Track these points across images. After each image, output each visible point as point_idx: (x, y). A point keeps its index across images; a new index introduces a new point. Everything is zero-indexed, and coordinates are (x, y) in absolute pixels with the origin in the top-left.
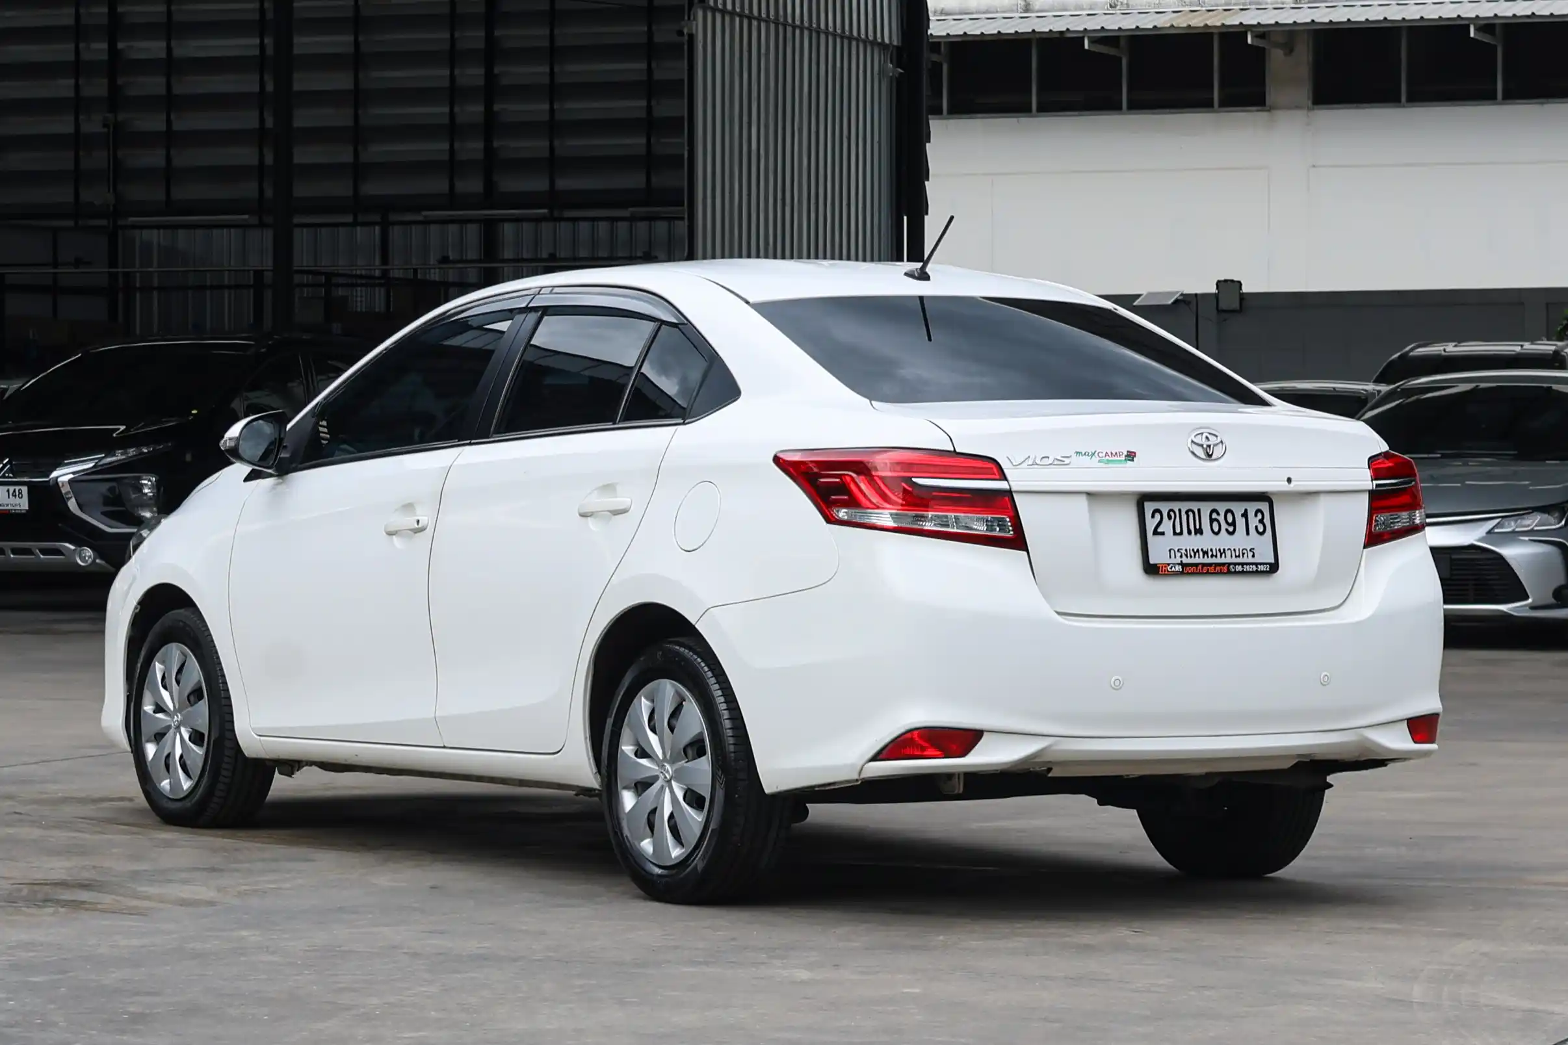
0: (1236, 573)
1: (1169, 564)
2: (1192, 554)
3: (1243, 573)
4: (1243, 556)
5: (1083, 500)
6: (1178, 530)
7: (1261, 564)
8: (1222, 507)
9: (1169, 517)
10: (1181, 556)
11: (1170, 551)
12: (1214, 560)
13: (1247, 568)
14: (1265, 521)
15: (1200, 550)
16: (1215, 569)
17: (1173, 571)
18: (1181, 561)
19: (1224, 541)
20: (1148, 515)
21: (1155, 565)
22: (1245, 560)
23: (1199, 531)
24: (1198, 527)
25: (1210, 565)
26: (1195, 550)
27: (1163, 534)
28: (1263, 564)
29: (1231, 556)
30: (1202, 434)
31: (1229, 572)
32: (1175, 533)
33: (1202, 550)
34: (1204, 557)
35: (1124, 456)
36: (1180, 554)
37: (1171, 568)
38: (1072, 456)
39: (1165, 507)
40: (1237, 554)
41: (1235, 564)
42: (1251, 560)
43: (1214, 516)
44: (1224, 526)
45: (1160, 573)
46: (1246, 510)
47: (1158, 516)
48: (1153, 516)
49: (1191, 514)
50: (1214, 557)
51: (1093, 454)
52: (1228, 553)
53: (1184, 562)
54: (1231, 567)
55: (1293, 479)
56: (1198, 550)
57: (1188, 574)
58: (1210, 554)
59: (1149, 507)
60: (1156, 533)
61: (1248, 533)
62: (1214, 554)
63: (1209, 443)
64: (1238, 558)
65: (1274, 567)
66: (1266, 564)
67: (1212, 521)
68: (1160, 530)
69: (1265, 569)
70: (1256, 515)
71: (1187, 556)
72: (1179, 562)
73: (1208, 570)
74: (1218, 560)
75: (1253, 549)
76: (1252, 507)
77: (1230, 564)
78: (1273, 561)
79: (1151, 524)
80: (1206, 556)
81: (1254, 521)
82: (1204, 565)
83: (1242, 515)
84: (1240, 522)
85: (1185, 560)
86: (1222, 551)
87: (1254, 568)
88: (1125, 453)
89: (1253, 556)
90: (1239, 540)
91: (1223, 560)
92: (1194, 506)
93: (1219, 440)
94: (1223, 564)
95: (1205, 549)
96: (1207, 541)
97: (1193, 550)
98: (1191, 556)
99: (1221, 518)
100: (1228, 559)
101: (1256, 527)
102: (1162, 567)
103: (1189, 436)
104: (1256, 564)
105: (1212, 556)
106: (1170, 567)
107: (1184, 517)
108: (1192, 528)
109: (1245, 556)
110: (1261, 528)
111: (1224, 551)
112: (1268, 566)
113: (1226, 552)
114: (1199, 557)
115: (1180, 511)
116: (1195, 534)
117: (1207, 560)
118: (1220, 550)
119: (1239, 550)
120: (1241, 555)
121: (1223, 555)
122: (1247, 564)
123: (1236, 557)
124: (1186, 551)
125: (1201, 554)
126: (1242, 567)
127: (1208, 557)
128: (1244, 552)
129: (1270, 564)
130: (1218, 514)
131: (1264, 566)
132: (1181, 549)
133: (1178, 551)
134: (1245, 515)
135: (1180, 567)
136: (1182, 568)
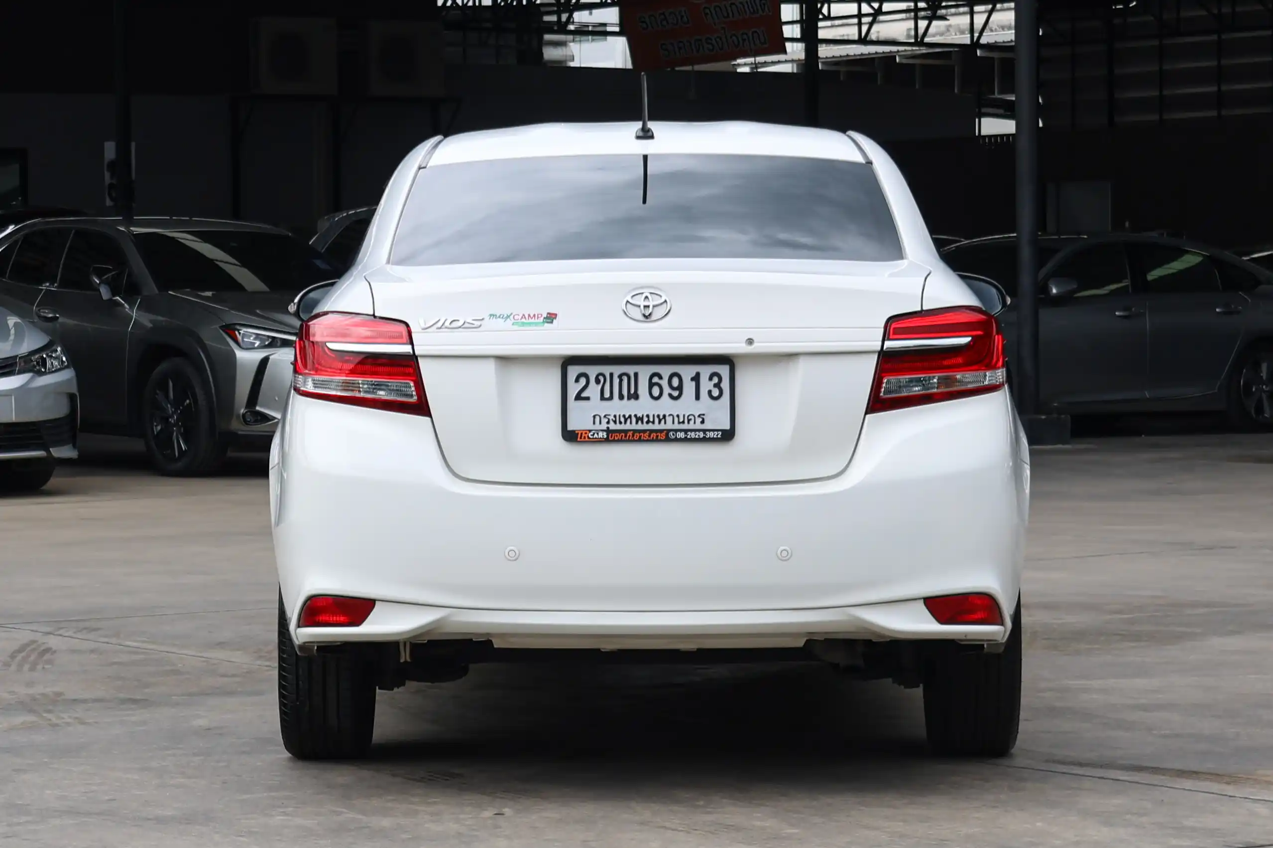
0: (677, 440)
1: (590, 431)
2: (622, 420)
3: (686, 440)
4: (688, 422)
5: (491, 365)
6: (607, 395)
7: (710, 430)
8: (666, 371)
9: (597, 381)
10: (608, 423)
11: (594, 417)
12: (650, 426)
13: (692, 435)
14: (722, 385)
15: (633, 415)
16: (649, 436)
17: (596, 438)
18: (608, 428)
19: (666, 406)
20: (571, 377)
21: (573, 431)
22: (691, 426)
23: (636, 396)
24: (632, 391)
25: (644, 431)
26: (627, 416)
27: (588, 399)
28: (713, 430)
29: (673, 423)
30: (642, 293)
31: (668, 440)
32: (602, 398)
33: (635, 416)
34: (637, 423)
35: (542, 318)
36: (607, 420)
37: (593, 435)
38: (485, 320)
39: (593, 371)
40: (681, 420)
41: (676, 431)
42: (698, 426)
43: (656, 380)
44: (667, 390)
45: (579, 439)
46: (698, 374)
47: (583, 381)
48: (577, 380)
49: (625, 379)
50: (650, 424)
51: (508, 317)
52: (669, 420)
53: (611, 428)
54: (671, 433)
55: (755, 340)
56: (630, 417)
57: (614, 441)
58: (645, 419)
59: (573, 371)
60: (578, 397)
61: (698, 397)
62: (651, 419)
63: (646, 303)
64: (681, 424)
65: (728, 435)
66: (717, 430)
67: (651, 385)
68: (584, 395)
69: (715, 436)
70: (711, 379)
71: (615, 422)
72: (605, 428)
73: (640, 437)
74: (656, 426)
75: (704, 415)
76: (705, 371)
77: (669, 431)
78: (727, 427)
79: (573, 389)
80: (640, 422)
81: (706, 385)
82: (635, 431)
83: (692, 379)
84: (689, 388)
85: (612, 426)
86: (661, 417)
87: (702, 435)
88: (545, 315)
89: (703, 422)
90: (687, 405)
91: (662, 426)
92: (631, 370)
93: (663, 300)
94: (661, 431)
95: (639, 415)
96: (644, 406)
97: (624, 416)
98: (620, 423)
99: (664, 383)
100: (669, 425)
101: (710, 392)
102: (582, 434)
103: (626, 297)
104: (704, 431)
105: (648, 422)
106: (592, 433)
107: (616, 381)
108: (625, 392)
109: (692, 422)
110: (716, 393)
111: (664, 416)
112: (720, 433)
113: (667, 418)
114: (631, 423)
115: (611, 375)
116: (629, 399)
117: (640, 426)
118: (658, 416)
119: (684, 416)
120: (686, 421)
121: (663, 421)
122: (691, 431)
123: (679, 423)
124: (615, 416)
125: (634, 420)
126: (686, 433)
127: (642, 423)
128: (690, 417)
129: (723, 431)
130: (661, 378)
131: (716, 433)
132: (609, 415)
133: (605, 416)
134: (696, 378)
135: (605, 434)
136: (608, 435)
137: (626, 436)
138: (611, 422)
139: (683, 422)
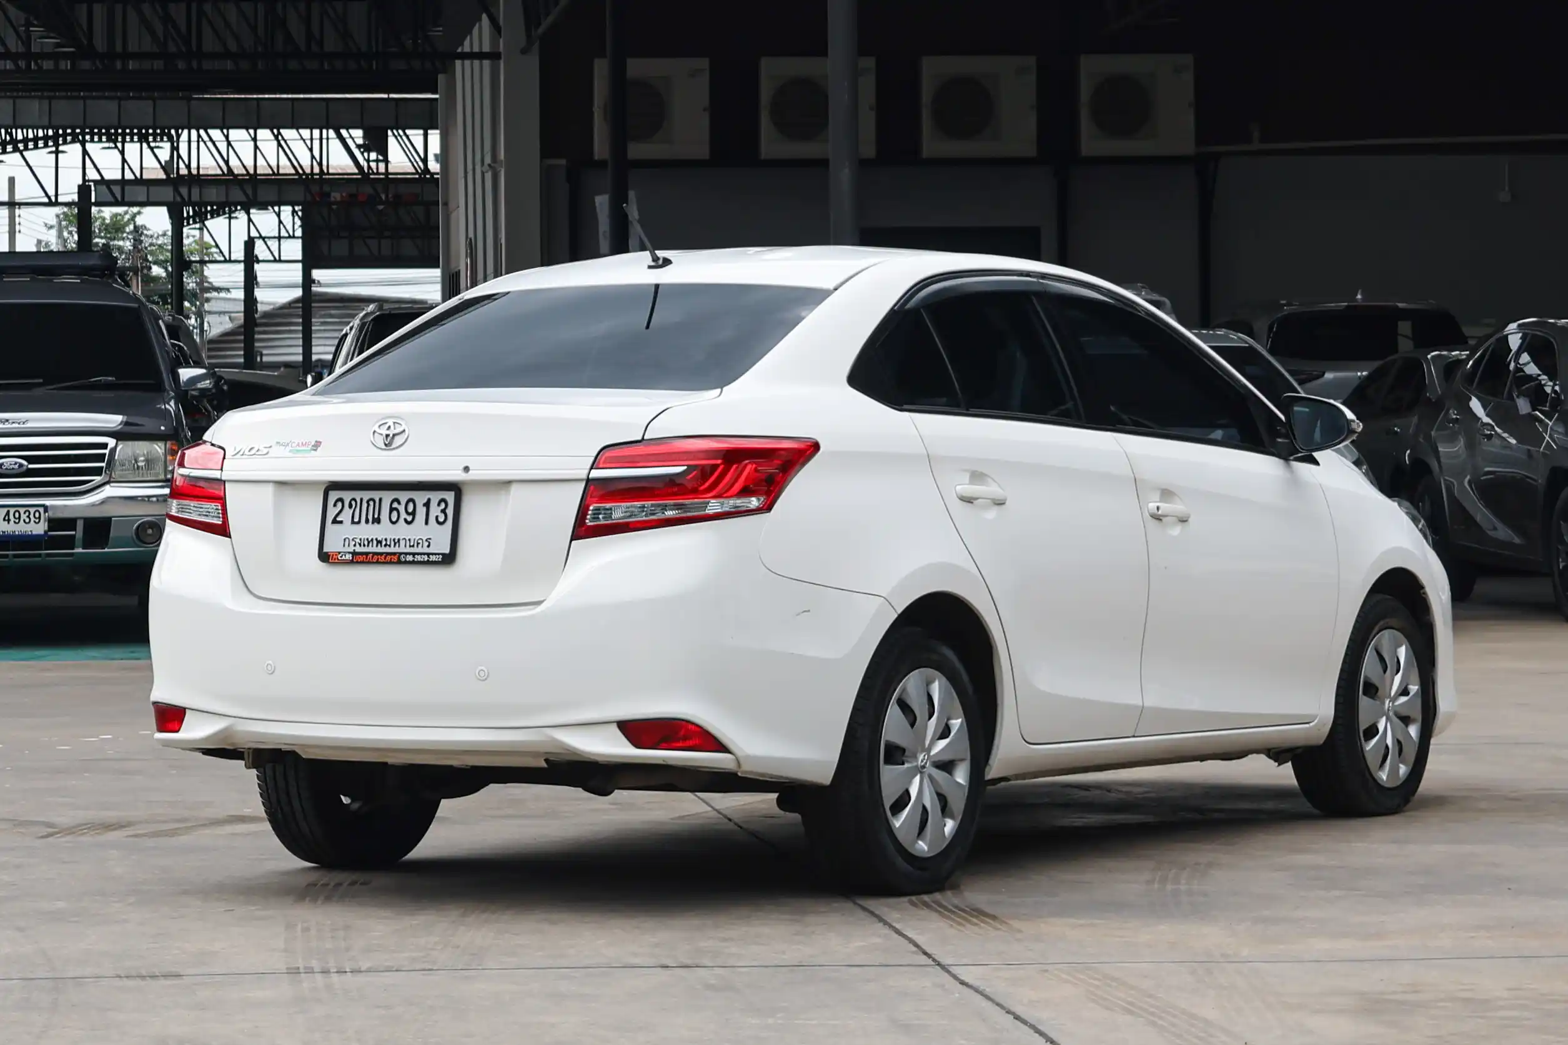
0: (406, 563)
1: (339, 553)
2: (366, 543)
3: (413, 563)
4: (417, 546)
5: (270, 488)
6: (356, 520)
7: (433, 554)
8: (404, 496)
9: (350, 506)
10: (355, 545)
11: (345, 540)
12: (387, 550)
13: (418, 558)
14: (447, 511)
15: (374, 539)
16: (385, 559)
17: (344, 560)
18: (354, 550)
19: (402, 531)
20: (331, 502)
21: (327, 553)
22: (419, 550)
23: (377, 521)
24: (376, 516)
25: (381, 554)
26: (370, 540)
27: (341, 522)
28: (436, 554)
29: (405, 546)
30: (386, 423)
31: (399, 562)
32: (353, 522)
33: (376, 539)
34: (377, 546)
35: (310, 446)
36: (354, 543)
37: (341, 557)
38: (273, 447)
39: (347, 496)
40: (412, 544)
41: (406, 554)
42: (426, 550)
43: (395, 505)
44: (403, 515)
45: (330, 561)
46: (429, 500)
47: (339, 504)
48: (335, 505)
49: (371, 503)
50: (388, 547)
51: (288, 444)
52: (402, 543)
53: (356, 551)
54: (402, 556)
55: (470, 468)
56: (372, 540)
57: (357, 562)
58: (384, 543)
59: (334, 496)
60: (335, 521)
61: (427, 523)
62: (388, 543)
63: (388, 432)
64: (412, 548)
65: (449, 559)
66: (439, 554)
67: (392, 510)
68: (338, 519)
69: (437, 560)
70: (439, 505)
71: (360, 545)
72: (352, 551)
73: (378, 559)
74: (392, 550)
75: (430, 539)
76: (435, 497)
77: (401, 554)
78: (447, 551)
79: (332, 512)
80: (379, 545)
81: (435, 511)
82: (375, 554)
83: (424, 505)
84: (421, 511)
85: (358, 549)
86: (396, 541)
87: (426, 558)
88: (313, 444)
89: (429, 546)
90: (418, 531)
91: (396, 550)
92: (376, 495)
93: (401, 429)
94: (394, 554)
95: (379, 539)
96: (384, 531)
97: (367, 539)
98: (364, 545)
99: (402, 508)
100: (402, 549)
101: (437, 517)
102: (333, 555)
103: (373, 426)
104: (428, 554)
105: (386, 545)
106: (340, 555)
107: (365, 505)
108: (370, 518)
109: (420, 546)
110: (441, 519)
111: (399, 540)
112: (441, 556)
113: (401, 541)
114: (372, 546)
115: (361, 500)
116: (373, 523)
117: (380, 549)
118: (394, 540)
119: (414, 540)
120: (416, 545)
121: (397, 545)
122: (418, 554)
123: (410, 546)
124: (361, 540)
125: (375, 542)
126: (414, 557)
127: (381, 546)
128: (419, 541)
129: (443, 554)
130: (399, 503)
131: (437, 556)
132: (356, 538)
133: (353, 540)
134: (427, 504)
135: (351, 555)
136: (353, 557)
137: (367, 558)
138: (357, 545)
139: (413, 546)
